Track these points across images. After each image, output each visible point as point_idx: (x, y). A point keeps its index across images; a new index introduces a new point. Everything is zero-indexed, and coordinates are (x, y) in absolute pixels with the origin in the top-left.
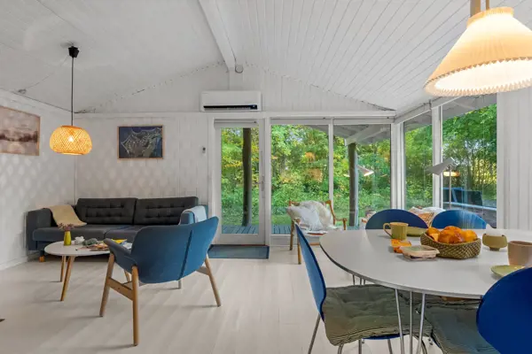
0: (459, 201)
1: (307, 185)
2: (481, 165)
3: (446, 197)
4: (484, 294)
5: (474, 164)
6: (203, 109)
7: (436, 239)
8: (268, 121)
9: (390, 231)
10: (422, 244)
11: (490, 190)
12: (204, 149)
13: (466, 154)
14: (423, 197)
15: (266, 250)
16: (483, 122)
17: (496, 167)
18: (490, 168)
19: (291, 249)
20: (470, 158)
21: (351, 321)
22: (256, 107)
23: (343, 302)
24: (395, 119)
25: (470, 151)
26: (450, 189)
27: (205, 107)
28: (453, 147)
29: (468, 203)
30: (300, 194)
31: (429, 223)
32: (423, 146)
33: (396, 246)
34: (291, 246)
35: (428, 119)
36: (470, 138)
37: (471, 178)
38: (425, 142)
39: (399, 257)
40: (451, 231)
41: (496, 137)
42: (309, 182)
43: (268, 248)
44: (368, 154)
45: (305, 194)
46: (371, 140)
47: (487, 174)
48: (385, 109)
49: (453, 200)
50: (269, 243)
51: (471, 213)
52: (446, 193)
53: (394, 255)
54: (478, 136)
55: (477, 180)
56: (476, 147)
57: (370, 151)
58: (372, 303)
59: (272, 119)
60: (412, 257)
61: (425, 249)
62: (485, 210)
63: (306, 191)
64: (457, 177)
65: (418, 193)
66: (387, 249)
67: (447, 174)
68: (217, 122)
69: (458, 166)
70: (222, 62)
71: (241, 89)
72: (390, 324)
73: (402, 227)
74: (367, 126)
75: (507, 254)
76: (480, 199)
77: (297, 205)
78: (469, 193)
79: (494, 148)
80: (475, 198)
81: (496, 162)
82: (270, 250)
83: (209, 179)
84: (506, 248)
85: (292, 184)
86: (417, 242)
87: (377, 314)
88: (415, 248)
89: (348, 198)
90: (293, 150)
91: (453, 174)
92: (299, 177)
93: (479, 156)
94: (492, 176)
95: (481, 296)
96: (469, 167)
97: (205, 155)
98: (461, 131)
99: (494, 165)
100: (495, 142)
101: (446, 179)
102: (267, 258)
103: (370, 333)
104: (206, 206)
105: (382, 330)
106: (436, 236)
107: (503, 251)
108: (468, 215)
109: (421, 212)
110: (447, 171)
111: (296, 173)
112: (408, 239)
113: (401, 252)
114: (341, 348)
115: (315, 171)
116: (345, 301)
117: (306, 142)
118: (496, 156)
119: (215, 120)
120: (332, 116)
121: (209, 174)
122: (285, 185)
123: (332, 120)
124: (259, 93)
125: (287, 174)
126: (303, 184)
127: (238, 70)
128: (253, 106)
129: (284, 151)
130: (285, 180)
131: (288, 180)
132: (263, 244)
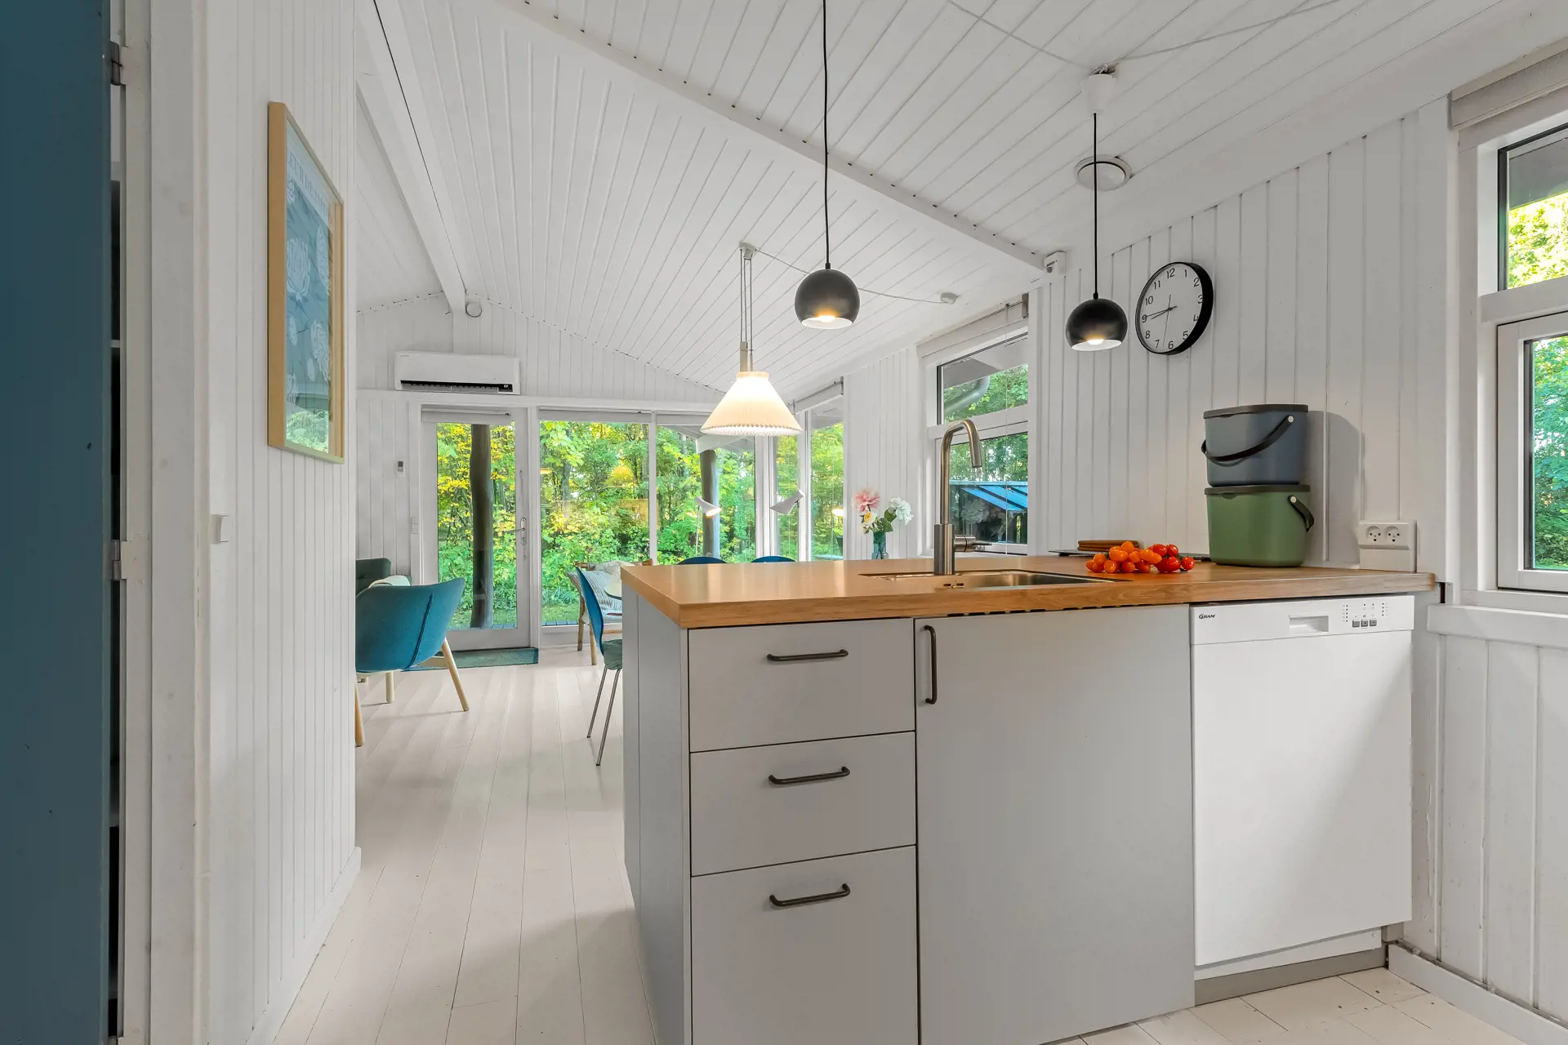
1: (624, 539)
6: (399, 386)
8: (534, 412)
12: (401, 464)
15: (532, 652)
19: (580, 649)
22: (510, 388)
27: (403, 382)
34: (580, 642)
43: (536, 650)
50: (538, 642)
59: (542, 410)
68: (429, 411)
70: (438, 294)
71: (469, 351)
77: (592, 569)
82: (540, 652)
83: (411, 522)
85: (586, 535)
90: (589, 453)
92: (604, 519)
97: (403, 475)
102: (536, 662)
111: (597, 509)
119: (424, 406)
120: (654, 409)
121: (411, 516)
122: (570, 537)
123: (653, 417)
124: (516, 361)
125: (574, 511)
126: (613, 535)
127: (471, 311)
128: (503, 385)
129: (568, 456)
130: (568, 527)
131: (578, 525)
132: (526, 645)
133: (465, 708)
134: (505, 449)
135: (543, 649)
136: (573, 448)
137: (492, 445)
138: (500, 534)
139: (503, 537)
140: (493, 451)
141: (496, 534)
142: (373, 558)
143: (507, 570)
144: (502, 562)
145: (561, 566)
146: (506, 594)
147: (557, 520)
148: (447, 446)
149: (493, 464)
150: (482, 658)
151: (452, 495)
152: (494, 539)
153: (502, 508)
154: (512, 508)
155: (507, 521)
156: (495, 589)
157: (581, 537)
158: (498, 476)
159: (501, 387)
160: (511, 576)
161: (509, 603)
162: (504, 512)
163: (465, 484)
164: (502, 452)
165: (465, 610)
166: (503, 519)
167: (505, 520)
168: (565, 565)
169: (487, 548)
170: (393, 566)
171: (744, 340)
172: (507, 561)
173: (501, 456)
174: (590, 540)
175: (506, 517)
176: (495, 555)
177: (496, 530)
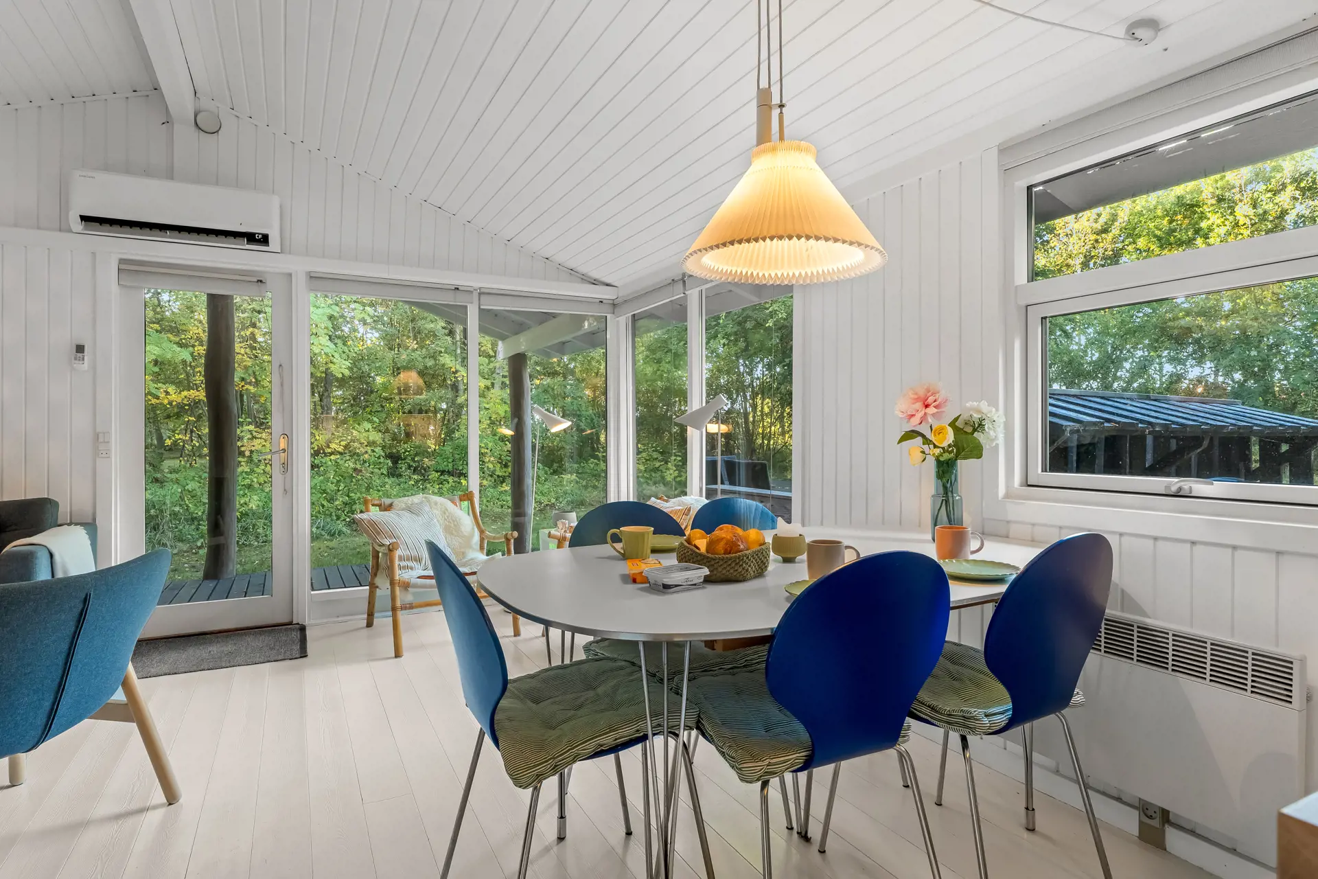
0: (732, 483)
1: (395, 458)
2: (766, 410)
3: (712, 477)
4: (775, 625)
5: (754, 407)
6: (78, 226)
7: (703, 549)
8: (300, 282)
9: (619, 546)
10: (680, 560)
11: (782, 460)
12: (80, 349)
13: (741, 388)
14: (663, 478)
15: (296, 635)
16: (770, 324)
17: (790, 415)
18: (780, 419)
19: (370, 624)
20: (748, 394)
21: (553, 734)
22: (265, 240)
23: (531, 704)
24: (614, 305)
25: (748, 379)
26: (719, 458)
27: (84, 219)
28: (719, 370)
29: (747, 486)
30: (377, 481)
31: (685, 523)
32: (665, 366)
33: (635, 570)
34: (371, 615)
35: (679, 312)
36: (748, 353)
37: (750, 436)
38: (669, 358)
39: (642, 589)
40: (725, 532)
41: (790, 356)
42: (403, 448)
43: (303, 629)
44: (547, 381)
45: (389, 481)
46: (561, 348)
47: (776, 429)
48: (595, 282)
49: (722, 483)
50: (305, 615)
51: (753, 503)
52: (711, 466)
53: (631, 587)
54: (763, 350)
55: (759, 441)
56: (758, 372)
57: (554, 374)
58: (591, 694)
59: (313, 278)
60: (666, 587)
61: (687, 569)
62: (774, 497)
63: (393, 473)
64: (727, 436)
65: (656, 470)
66: (618, 580)
67: (713, 428)
68: (130, 269)
69: (728, 412)
70: (151, 90)
71: (199, 179)
72: (629, 721)
73: (642, 534)
74: (554, 316)
75: (805, 565)
76: (766, 478)
77: (388, 508)
78: (747, 465)
79: (787, 377)
80: (758, 476)
81: (790, 404)
82: (309, 633)
83: (98, 441)
84: (804, 557)
85: (354, 455)
86: (671, 560)
87: (602, 711)
88: (669, 569)
89: (507, 487)
90: (356, 361)
91: (724, 428)
92: (376, 437)
93: (763, 394)
94: (783, 433)
95: (772, 629)
96: (746, 415)
97: (84, 366)
98: (732, 338)
99: (787, 410)
100: (790, 365)
101: (711, 438)
102: (303, 654)
103: (591, 746)
104: (91, 527)
105: (613, 735)
106: (702, 544)
107: (801, 562)
108: (750, 507)
109: (670, 506)
110: (711, 421)
111: (367, 425)
112: (652, 559)
113: (646, 580)
114: (536, 790)
115: (415, 421)
116: (536, 701)
117: (391, 342)
118: (790, 394)
119: (122, 261)
120: (476, 285)
121: (98, 430)
122: (333, 457)
123: (475, 295)
124: (276, 201)
125: (337, 427)
126: (383, 454)
127: (206, 126)
128: (254, 234)
129: (331, 365)
130: (331, 446)
131: (343, 443)
132: (286, 620)
133: (171, 797)
134: (254, 355)
135: (312, 625)
136: (336, 355)
137: (237, 350)
138: (247, 453)
139: (250, 457)
140: (238, 357)
141: (242, 454)
142: (29, 497)
143: (255, 497)
144: (250, 487)
145: (324, 491)
146: (254, 526)
147: (317, 437)
148: (179, 349)
149: (238, 374)
150: (215, 649)
151: (187, 407)
152: (240, 459)
153: (250, 423)
154: (262, 424)
155: (256, 438)
156: (239, 520)
157: (348, 458)
158: (247, 386)
159: (251, 238)
160: (261, 504)
161: (257, 537)
162: (251, 427)
163: (201, 395)
164: (250, 358)
165: (200, 548)
166: (250, 436)
167: (254, 437)
168: (328, 491)
169: (227, 475)
170: (64, 511)
171: (764, 85)
172: (256, 486)
173: (249, 363)
174: (359, 460)
175: (254, 434)
176: (240, 478)
177: (243, 449)
